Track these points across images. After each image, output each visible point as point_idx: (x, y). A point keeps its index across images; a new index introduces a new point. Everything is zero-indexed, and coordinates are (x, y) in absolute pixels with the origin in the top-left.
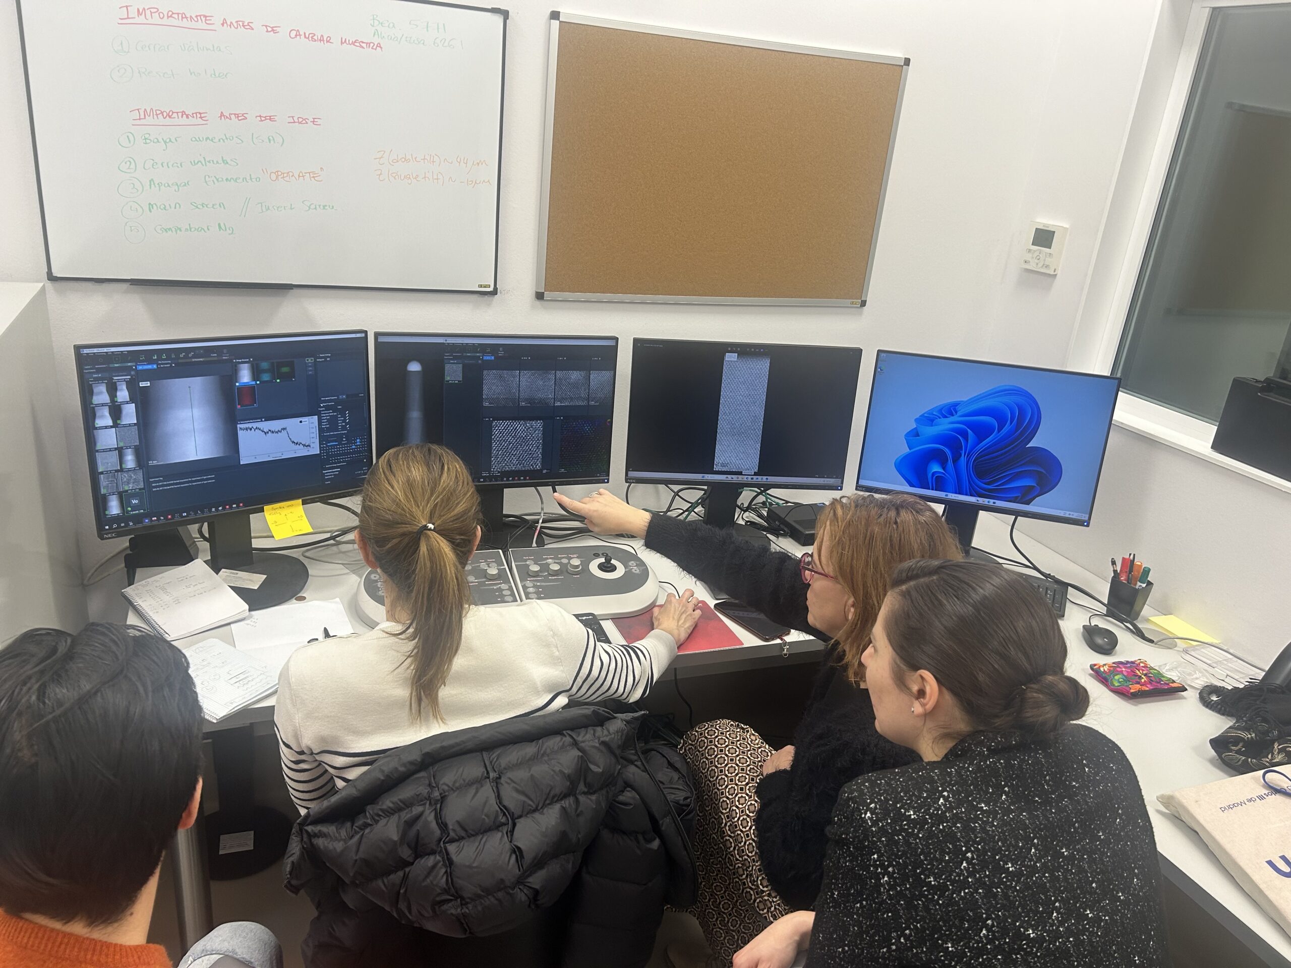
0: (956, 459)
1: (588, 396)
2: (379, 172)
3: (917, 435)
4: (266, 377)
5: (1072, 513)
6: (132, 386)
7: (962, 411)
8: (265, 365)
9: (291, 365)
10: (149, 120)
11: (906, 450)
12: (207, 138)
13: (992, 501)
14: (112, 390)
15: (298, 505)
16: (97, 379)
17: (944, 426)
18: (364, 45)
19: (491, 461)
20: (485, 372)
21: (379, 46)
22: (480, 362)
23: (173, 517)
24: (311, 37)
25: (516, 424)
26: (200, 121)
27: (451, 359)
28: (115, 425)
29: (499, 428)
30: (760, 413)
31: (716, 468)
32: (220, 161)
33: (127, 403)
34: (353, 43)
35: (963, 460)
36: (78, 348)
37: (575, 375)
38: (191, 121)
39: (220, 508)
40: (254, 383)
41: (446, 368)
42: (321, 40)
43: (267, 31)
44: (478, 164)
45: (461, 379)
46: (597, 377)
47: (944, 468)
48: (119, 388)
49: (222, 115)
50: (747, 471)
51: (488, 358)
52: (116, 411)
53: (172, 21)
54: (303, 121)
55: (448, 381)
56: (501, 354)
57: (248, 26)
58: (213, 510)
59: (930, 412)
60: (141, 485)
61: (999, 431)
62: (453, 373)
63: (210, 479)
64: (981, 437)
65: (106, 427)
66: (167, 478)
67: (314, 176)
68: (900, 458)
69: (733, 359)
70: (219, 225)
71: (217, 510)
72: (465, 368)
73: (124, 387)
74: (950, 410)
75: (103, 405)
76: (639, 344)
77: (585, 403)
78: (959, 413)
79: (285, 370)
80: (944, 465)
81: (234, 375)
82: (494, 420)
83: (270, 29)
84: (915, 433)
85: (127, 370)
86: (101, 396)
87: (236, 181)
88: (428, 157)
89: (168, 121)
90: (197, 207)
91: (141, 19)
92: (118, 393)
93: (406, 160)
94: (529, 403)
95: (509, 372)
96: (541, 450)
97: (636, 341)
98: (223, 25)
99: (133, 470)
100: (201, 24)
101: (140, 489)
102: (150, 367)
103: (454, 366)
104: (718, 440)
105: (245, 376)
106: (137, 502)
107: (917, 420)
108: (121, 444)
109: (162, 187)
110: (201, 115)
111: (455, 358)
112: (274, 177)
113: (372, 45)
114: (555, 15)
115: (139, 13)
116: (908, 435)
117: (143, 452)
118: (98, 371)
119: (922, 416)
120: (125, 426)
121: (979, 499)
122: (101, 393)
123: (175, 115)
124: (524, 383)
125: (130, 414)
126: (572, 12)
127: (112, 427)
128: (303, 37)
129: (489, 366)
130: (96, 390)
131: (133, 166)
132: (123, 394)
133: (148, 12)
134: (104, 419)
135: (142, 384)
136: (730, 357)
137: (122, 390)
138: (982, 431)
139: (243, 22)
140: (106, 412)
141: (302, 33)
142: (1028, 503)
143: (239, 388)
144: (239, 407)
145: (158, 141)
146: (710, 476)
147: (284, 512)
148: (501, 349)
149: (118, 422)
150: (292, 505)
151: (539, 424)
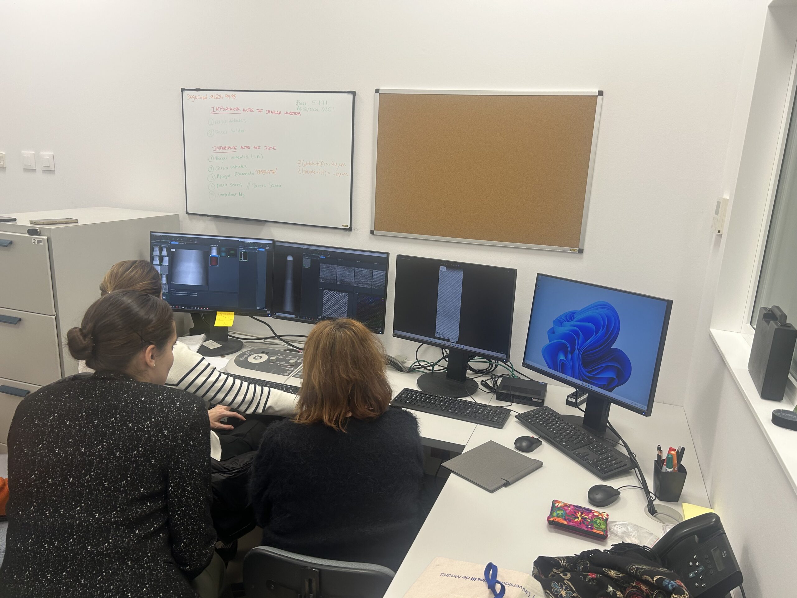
0: (572, 353)
1: (372, 283)
2: (299, 170)
3: (554, 333)
4: (223, 254)
5: (637, 403)
6: (168, 250)
7: (578, 317)
8: (223, 249)
9: (235, 250)
10: (218, 151)
11: (547, 342)
12: (236, 157)
13: (591, 386)
14: (161, 250)
15: (232, 314)
16: (155, 245)
17: (567, 328)
18: (293, 114)
19: (322, 311)
20: (321, 264)
21: (299, 113)
22: (319, 259)
23: (178, 307)
24: (274, 113)
25: (335, 293)
26: (234, 150)
27: (306, 256)
28: (160, 265)
29: (327, 294)
30: (459, 304)
31: (437, 335)
32: (240, 166)
33: (166, 256)
34: (289, 114)
35: (576, 352)
36: (151, 232)
37: (365, 271)
38: (232, 150)
39: (198, 308)
40: (218, 256)
41: (304, 260)
42: (277, 113)
43: (258, 112)
44: (342, 165)
45: (310, 267)
46: (377, 274)
47: (566, 358)
48: (163, 250)
49: (242, 147)
50: (453, 340)
51: (323, 257)
52: (161, 259)
53: (227, 111)
54: (270, 148)
55: (304, 267)
56: (329, 256)
57: (251, 110)
58: (195, 308)
59: (560, 317)
60: (167, 291)
61: (596, 334)
62: (307, 263)
63: (195, 294)
64: (586, 338)
65: (157, 265)
66: (178, 290)
67: (273, 172)
68: (545, 347)
69: (444, 270)
70: (239, 193)
71: (197, 308)
72: (312, 261)
73: (165, 250)
74: (570, 316)
75: (157, 256)
76: (400, 258)
77: (370, 287)
78: (575, 319)
79: (232, 252)
80: (566, 356)
81: (210, 252)
82: (324, 289)
83: (259, 111)
84: (552, 331)
85: (166, 243)
86: (157, 252)
87: (245, 175)
88: (319, 163)
89: (224, 151)
90: (232, 185)
91: (217, 112)
92: (163, 252)
93: (310, 164)
94: (342, 283)
95: (332, 266)
96: (347, 309)
97: (398, 256)
98: (243, 111)
99: (165, 284)
100: (236, 112)
101: (167, 293)
102: (176, 243)
103: (307, 260)
104: (437, 318)
105: (214, 253)
106: (165, 297)
107: (554, 322)
108: (162, 273)
109: (221, 177)
110: (234, 148)
111: (308, 256)
112: (259, 172)
113: (296, 113)
114: (377, 91)
115: (217, 109)
116: (548, 332)
117: (170, 277)
118: (157, 242)
119: (557, 319)
120: (164, 265)
121: (584, 383)
122: (156, 251)
123: (226, 148)
124: (339, 272)
125: (166, 261)
126: (386, 87)
127: (159, 265)
128: (271, 113)
129: (323, 261)
130: (155, 249)
131: (212, 169)
132: (165, 253)
133: (220, 109)
134: (157, 262)
135: (172, 250)
136: (443, 269)
137: (164, 251)
138: (587, 333)
139: (250, 109)
140: (157, 259)
141: (270, 111)
142: (610, 391)
143: (211, 257)
144: (210, 265)
145: (221, 159)
146: (433, 339)
147: (225, 316)
148: (329, 253)
149: (162, 263)
150: (229, 314)
151: (346, 295)
